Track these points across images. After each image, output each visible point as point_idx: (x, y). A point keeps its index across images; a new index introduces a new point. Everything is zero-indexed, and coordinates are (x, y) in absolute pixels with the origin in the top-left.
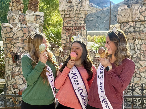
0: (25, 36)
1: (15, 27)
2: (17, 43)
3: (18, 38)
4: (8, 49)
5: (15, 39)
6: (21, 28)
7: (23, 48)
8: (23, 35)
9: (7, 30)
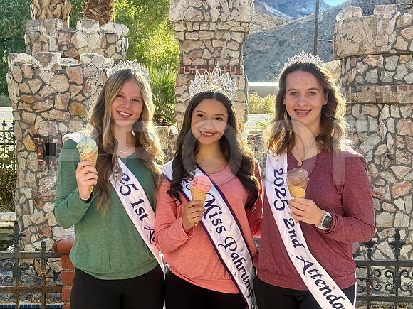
0: (72, 89)
1: (45, 64)
2: (50, 109)
3: (54, 94)
4: (24, 126)
5: (44, 99)
6: (64, 68)
7: (68, 123)
8: (66, 87)
9: (23, 73)
